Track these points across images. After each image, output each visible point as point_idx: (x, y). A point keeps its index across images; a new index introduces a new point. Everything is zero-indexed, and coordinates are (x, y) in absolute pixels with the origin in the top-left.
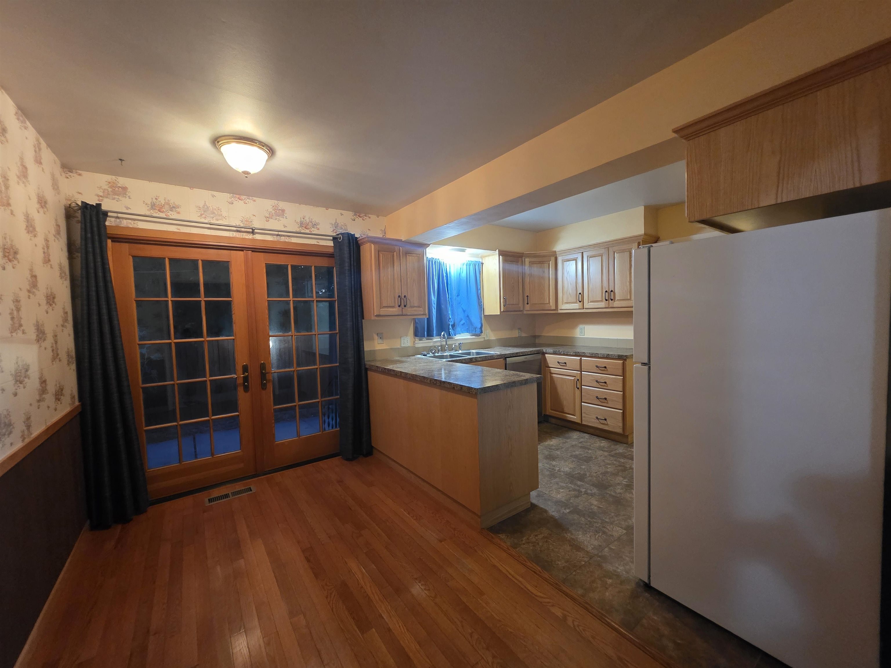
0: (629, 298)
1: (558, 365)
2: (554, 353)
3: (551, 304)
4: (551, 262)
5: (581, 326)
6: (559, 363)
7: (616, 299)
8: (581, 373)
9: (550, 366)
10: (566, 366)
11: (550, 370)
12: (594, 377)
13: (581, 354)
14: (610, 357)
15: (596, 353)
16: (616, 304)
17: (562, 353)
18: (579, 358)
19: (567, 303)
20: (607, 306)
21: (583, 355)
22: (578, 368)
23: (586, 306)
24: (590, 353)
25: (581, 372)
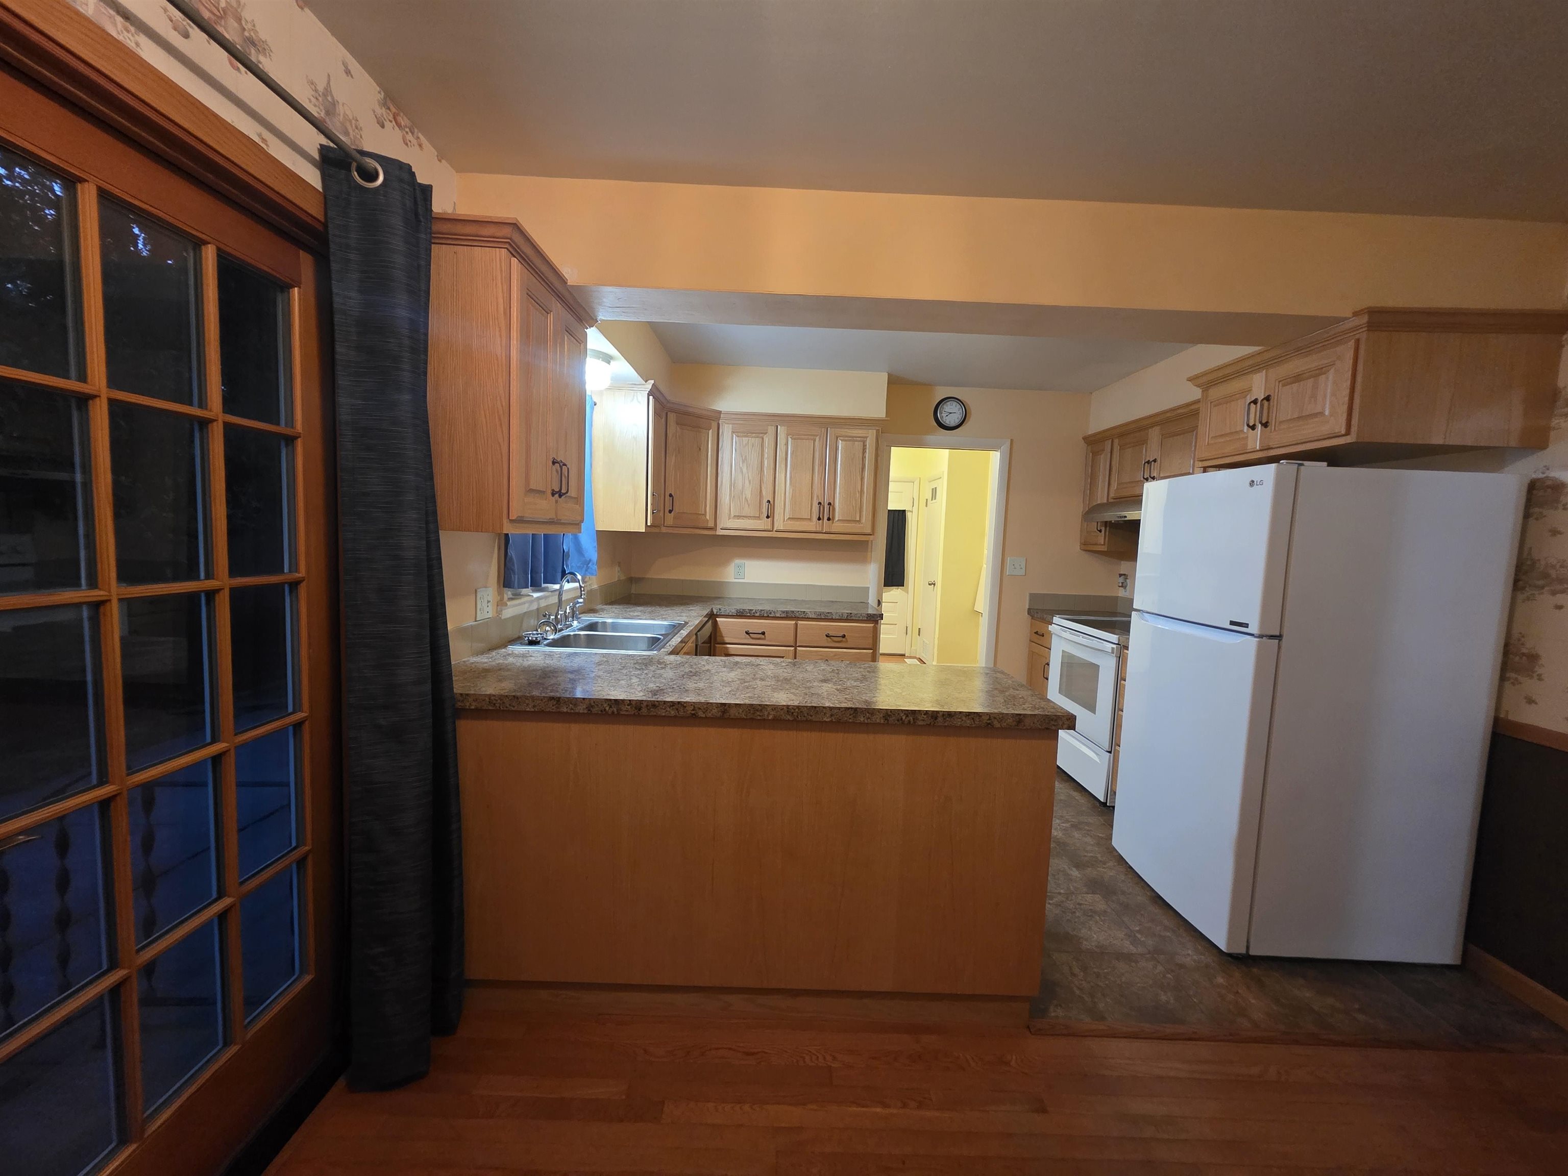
0: (858, 519)
1: (745, 638)
2: (739, 616)
3: (708, 517)
4: (711, 431)
5: (738, 561)
6: (747, 633)
7: (837, 519)
8: (796, 649)
9: (727, 640)
10: (764, 639)
11: (727, 648)
12: (821, 655)
13: (797, 614)
14: (854, 618)
15: (828, 613)
16: (837, 526)
17: (758, 614)
18: (794, 622)
19: (738, 517)
20: (819, 529)
21: (801, 616)
22: (792, 639)
23: (779, 525)
24: (815, 613)
25: (795, 647)
